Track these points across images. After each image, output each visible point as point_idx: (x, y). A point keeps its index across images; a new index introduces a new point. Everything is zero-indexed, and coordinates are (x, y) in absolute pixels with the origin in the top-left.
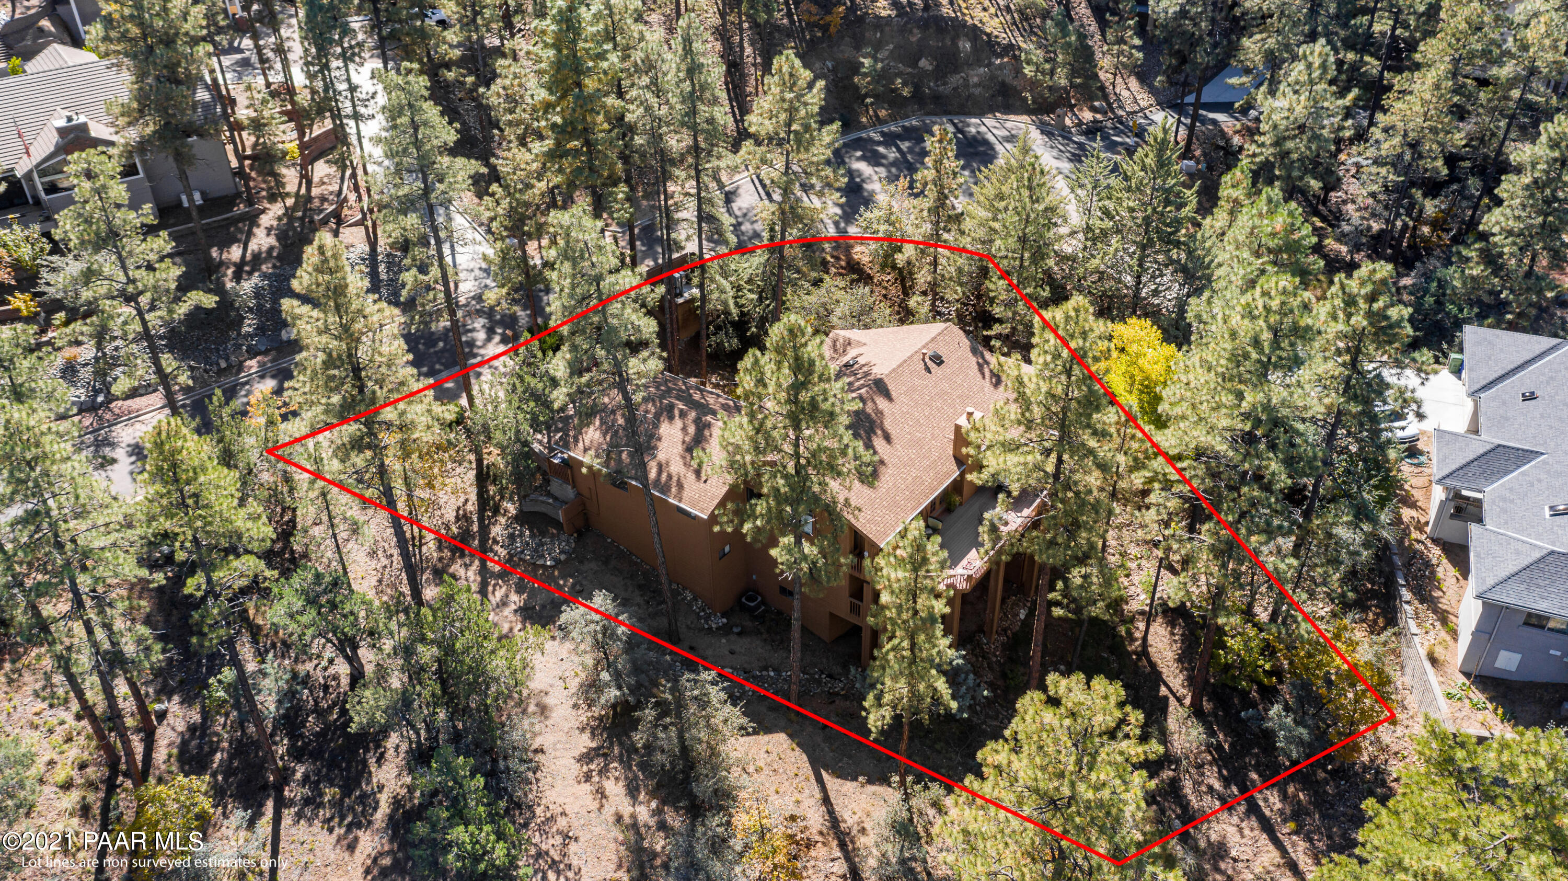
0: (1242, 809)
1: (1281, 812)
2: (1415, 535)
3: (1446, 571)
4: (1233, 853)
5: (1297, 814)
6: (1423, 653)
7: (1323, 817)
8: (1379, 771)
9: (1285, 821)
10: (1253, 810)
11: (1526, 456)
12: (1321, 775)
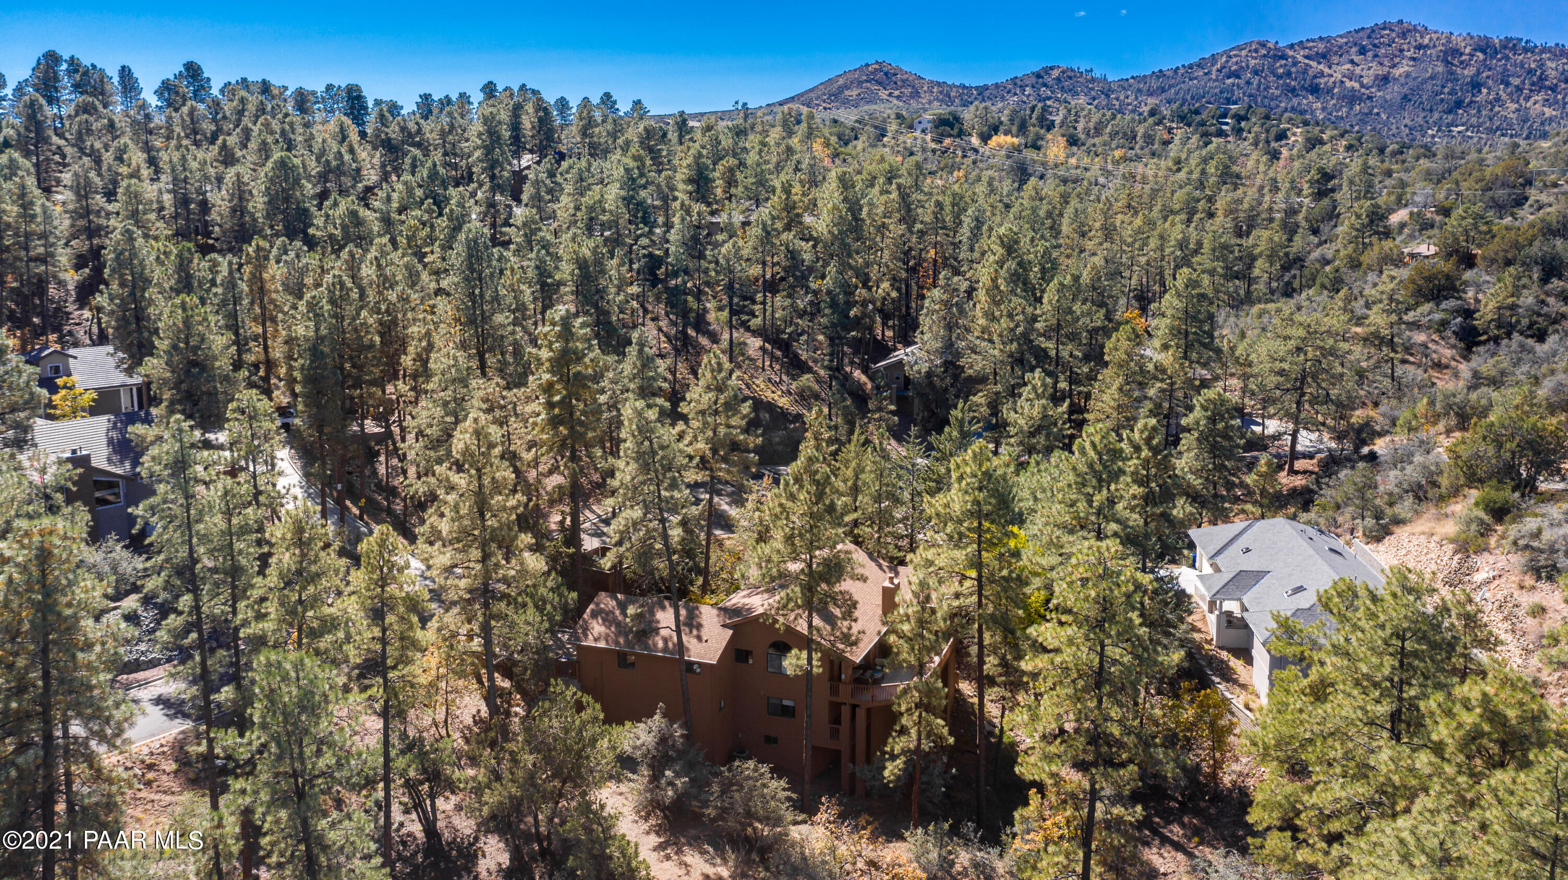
0: (1157, 842)
1: (1185, 835)
2: (1207, 647)
3: (1236, 664)
4: (1162, 870)
5: (1196, 832)
6: (1241, 707)
7: (1215, 828)
8: (1240, 788)
9: (1190, 840)
10: (1165, 841)
11: (1259, 575)
12: (1203, 804)
